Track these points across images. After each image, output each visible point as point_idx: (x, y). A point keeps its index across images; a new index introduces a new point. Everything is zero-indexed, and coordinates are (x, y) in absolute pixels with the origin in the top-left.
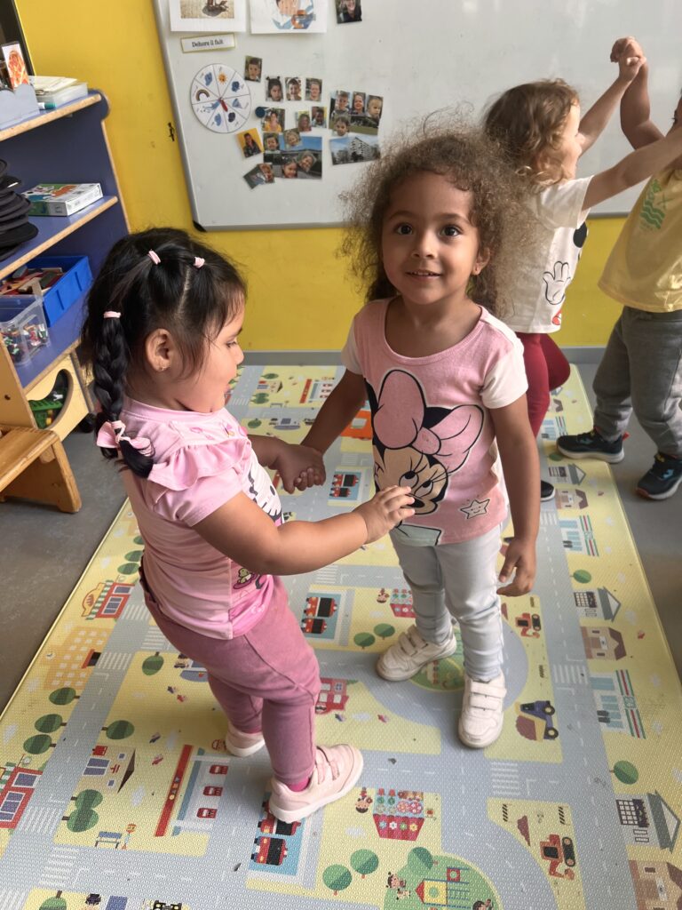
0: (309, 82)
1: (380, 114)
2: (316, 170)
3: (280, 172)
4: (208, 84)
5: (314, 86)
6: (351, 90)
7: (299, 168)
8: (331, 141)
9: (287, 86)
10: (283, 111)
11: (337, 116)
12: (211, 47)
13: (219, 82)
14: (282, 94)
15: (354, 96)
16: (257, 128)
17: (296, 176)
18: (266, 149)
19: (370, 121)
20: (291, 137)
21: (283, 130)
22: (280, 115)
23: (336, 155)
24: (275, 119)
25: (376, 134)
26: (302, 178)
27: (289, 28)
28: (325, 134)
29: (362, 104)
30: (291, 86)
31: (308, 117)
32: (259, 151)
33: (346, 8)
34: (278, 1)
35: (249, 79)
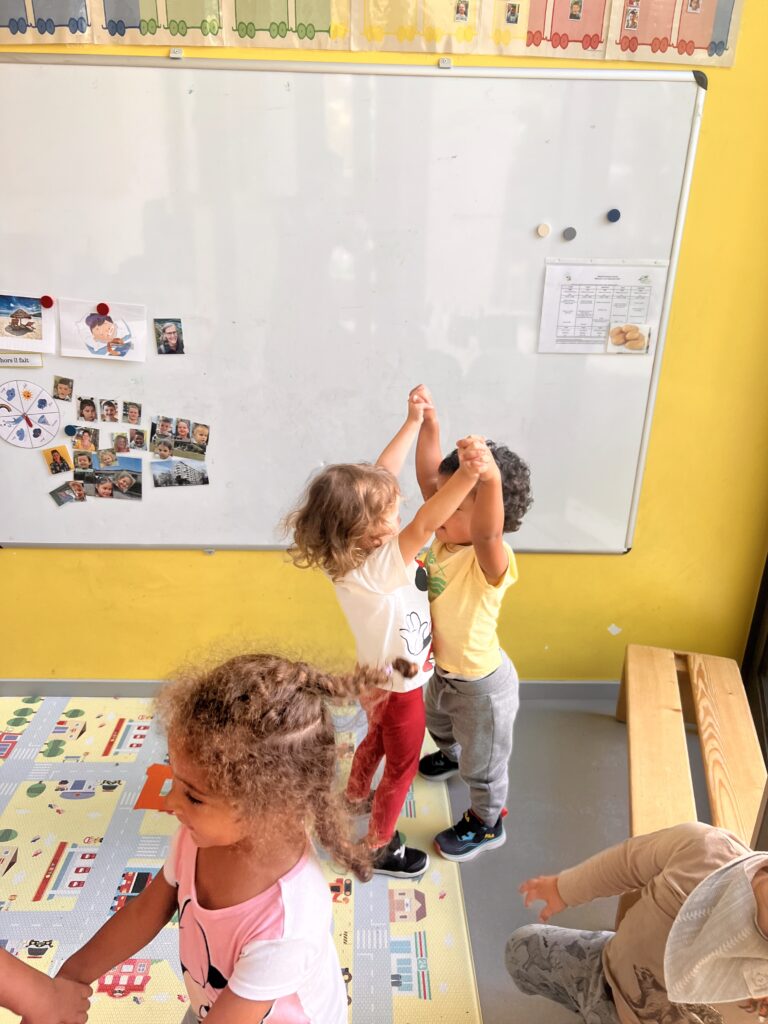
0: (126, 405)
1: (207, 441)
2: (135, 491)
3: (93, 491)
4: (9, 399)
5: (132, 410)
6: (174, 416)
7: (115, 488)
8: (152, 463)
9: (102, 407)
10: (96, 432)
11: (158, 439)
12: (13, 364)
13: (23, 399)
14: (96, 415)
15: (178, 422)
16: (68, 447)
17: (111, 495)
18: (76, 467)
19: (196, 447)
20: (105, 456)
21: (96, 450)
22: (94, 435)
23: (157, 478)
24: (87, 438)
25: (203, 460)
26: (119, 498)
27: (104, 354)
28: (146, 456)
29: (187, 430)
30: (106, 407)
31: (125, 438)
32: (68, 469)
33: (167, 341)
34: (92, 327)
35: (58, 398)
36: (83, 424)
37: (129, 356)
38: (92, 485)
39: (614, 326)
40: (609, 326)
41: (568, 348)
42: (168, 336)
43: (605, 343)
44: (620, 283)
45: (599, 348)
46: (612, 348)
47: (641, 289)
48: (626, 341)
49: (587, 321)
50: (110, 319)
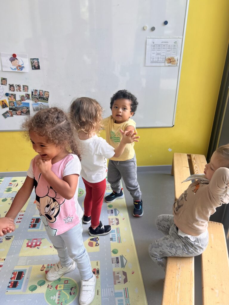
1: (49, 97)
3: (15, 113)
5: (25, 88)
6: (38, 89)
7: (22, 112)
8: (32, 104)
9: (16, 87)
10: (15, 94)
11: (34, 97)
14: (15, 89)
15: (39, 91)
16: (6, 100)
17: (21, 115)
18: (10, 106)
19: (45, 98)
21: (15, 100)
22: (14, 96)
23: (34, 108)
24: (13, 97)
25: (48, 102)
27: (16, 70)
28: (30, 102)
29: (42, 93)
30: (17, 87)
31: (24, 96)
32: (7, 107)
33: (35, 65)
34: (11, 61)
35: (3, 84)
36: (11, 92)
37: (23, 70)
38: (15, 111)
39: (167, 58)
40: (166, 57)
41: (154, 64)
42: (35, 64)
43: (165, 62)
44: (168, 44)
45: (163, 64)
46: (167, 64)
47: (175, 46)
48: (171, 62)
49: (159, 56)
50: (17, 59)
